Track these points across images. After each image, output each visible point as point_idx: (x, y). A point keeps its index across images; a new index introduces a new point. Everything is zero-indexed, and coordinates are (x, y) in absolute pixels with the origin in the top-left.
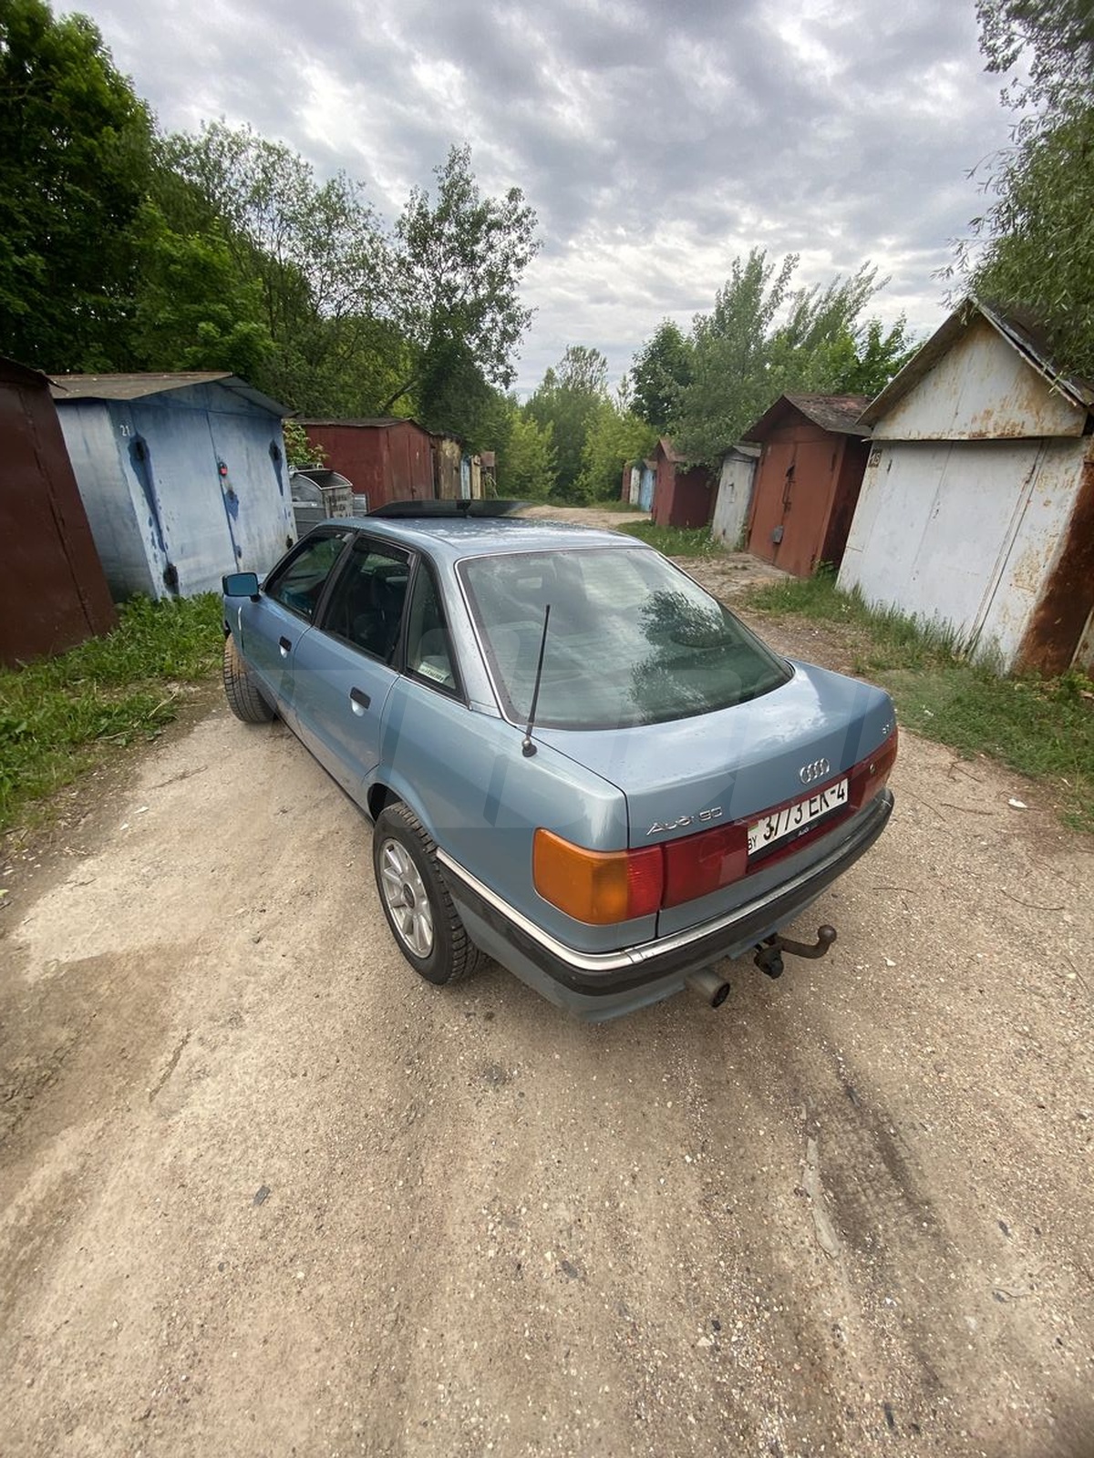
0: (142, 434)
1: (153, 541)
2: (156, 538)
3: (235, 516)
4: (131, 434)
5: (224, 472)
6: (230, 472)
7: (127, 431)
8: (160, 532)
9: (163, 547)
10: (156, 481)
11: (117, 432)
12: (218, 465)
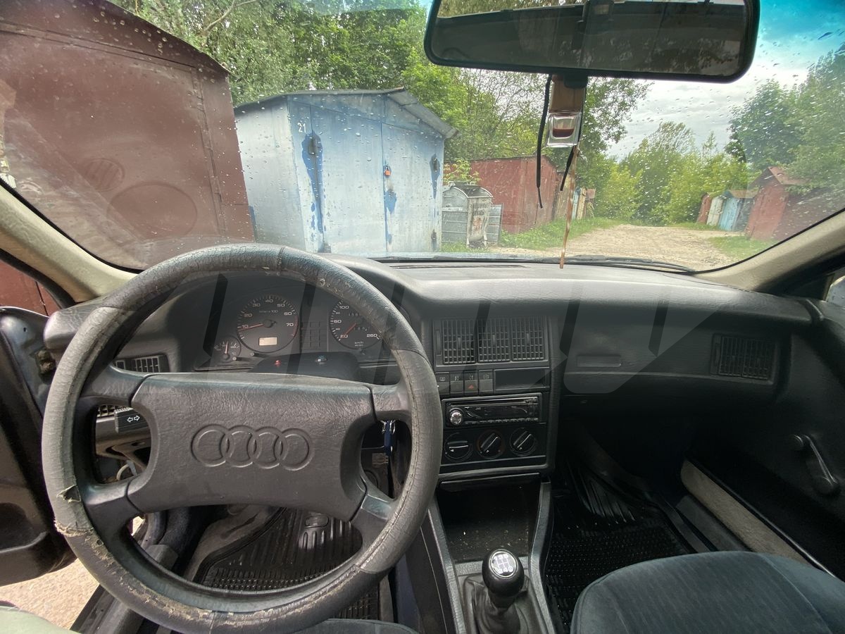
0: (318, 133)
1: (313, 223)
2: (316, 221)
3: (392, 210)
4: (307, 131)
5: (388, 173)
6: (393, 176)
7: (304, 129)
8: (320, 216)
9: (321, 228)
10: (324, 174)
11: (294, 128)
12: (384, 168)
